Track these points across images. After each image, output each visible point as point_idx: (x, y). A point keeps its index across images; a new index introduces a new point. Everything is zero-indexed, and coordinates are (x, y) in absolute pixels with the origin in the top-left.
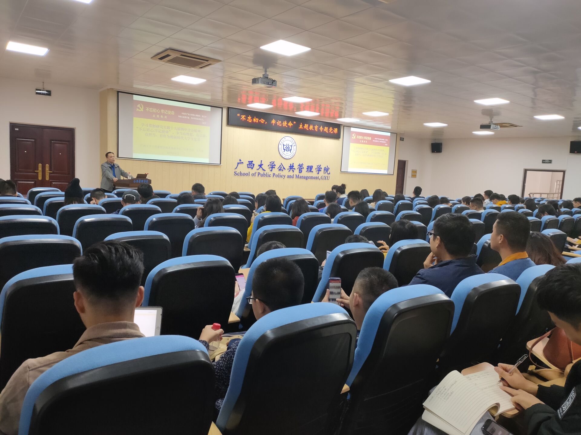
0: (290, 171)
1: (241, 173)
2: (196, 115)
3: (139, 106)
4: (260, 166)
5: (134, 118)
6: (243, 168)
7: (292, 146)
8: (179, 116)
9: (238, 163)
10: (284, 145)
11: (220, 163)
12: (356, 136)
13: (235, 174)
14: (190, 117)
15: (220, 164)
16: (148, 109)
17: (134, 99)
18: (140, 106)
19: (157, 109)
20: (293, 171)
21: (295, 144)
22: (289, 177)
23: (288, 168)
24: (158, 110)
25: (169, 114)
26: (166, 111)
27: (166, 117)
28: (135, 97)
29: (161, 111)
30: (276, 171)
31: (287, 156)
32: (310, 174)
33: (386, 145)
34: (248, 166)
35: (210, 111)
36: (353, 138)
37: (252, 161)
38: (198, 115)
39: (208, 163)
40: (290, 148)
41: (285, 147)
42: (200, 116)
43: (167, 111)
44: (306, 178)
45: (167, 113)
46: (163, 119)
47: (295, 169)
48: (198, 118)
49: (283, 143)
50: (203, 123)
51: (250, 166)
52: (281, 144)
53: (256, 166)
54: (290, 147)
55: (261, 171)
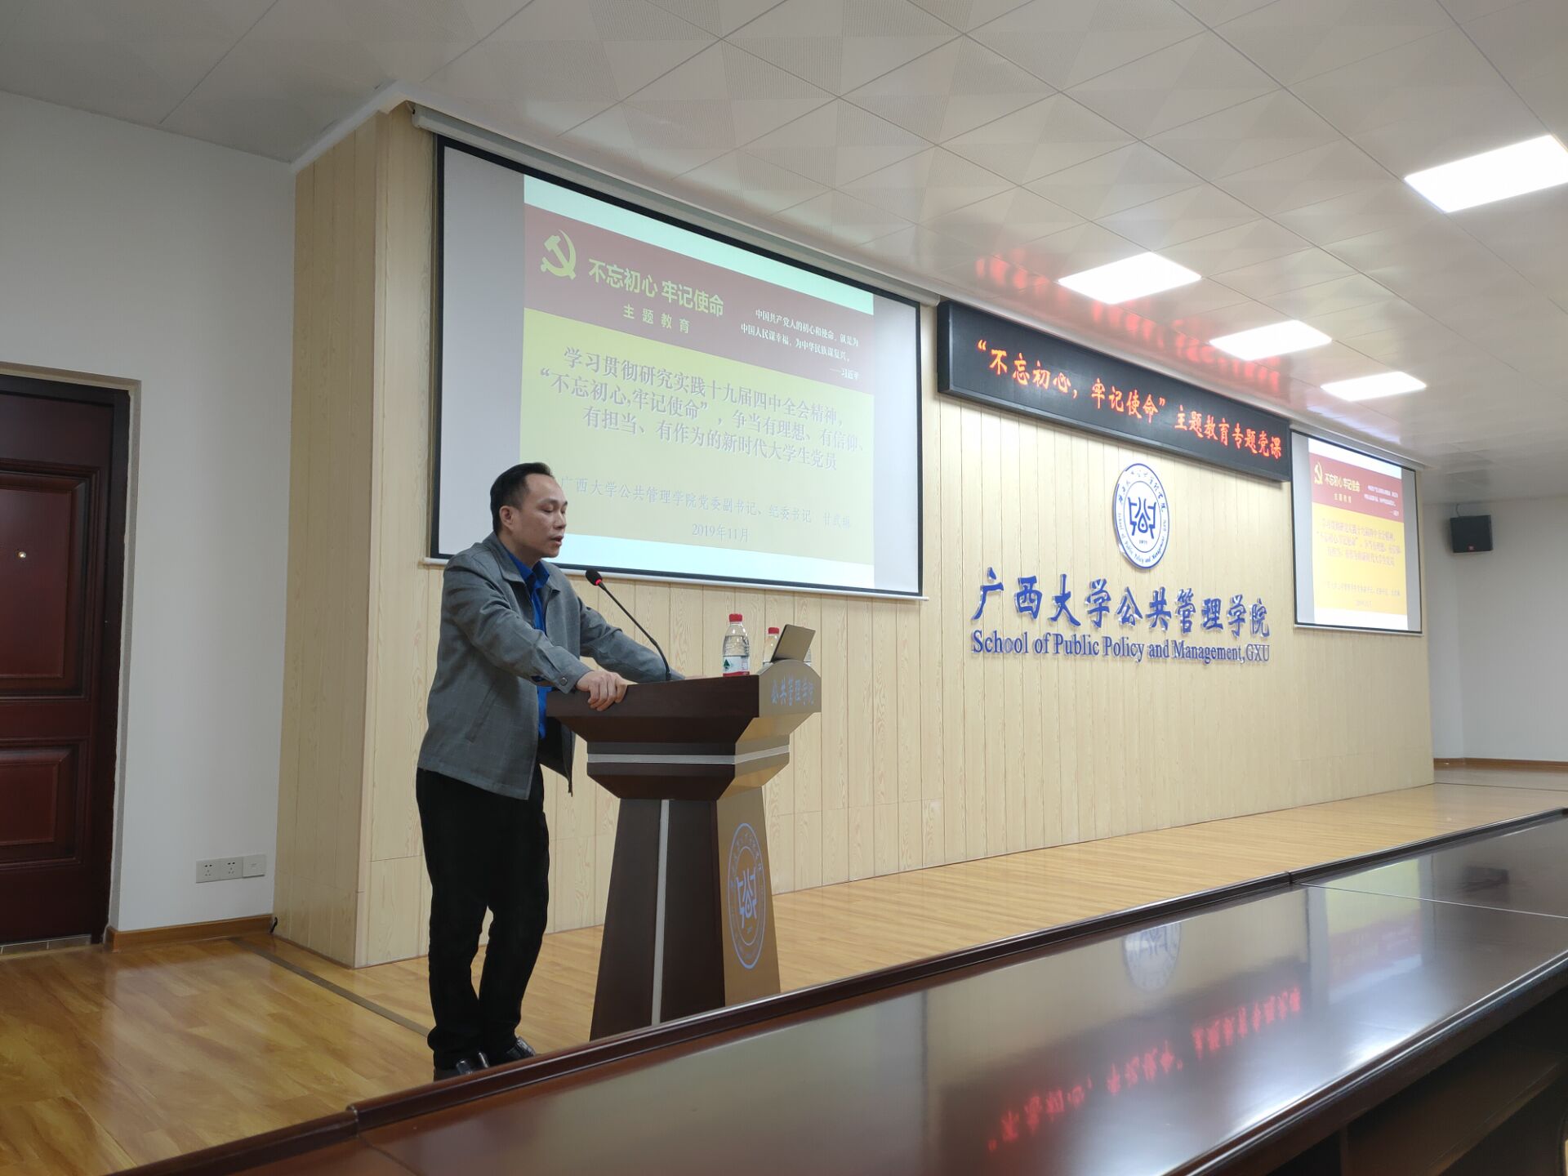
0: (1154, 625)
1: (996, 640)
2: (818, 331)
3: (552, 243)
4: (1062, 599)
5: (528, 313)
6: (1002, 616)
7: (1154, 508)
8: (744, 327)
9: (985, 589)
10: (1131, 504)
11: (917, 591)
12: (1324, 477)
13: (978, 647)
14: (793, 334)
15: (920, 593)
16: (600, 267)
17: (527, 201)
18: (559, 245)
19: (644, 277)
20: (1165, 624)
21: (1162, 500)
22: (1157, 652)
23: (1149, 613)
24: (646, 283)
25: (702, 308)
26: (684, 292)
27: (684, 325)
28: (537, 192)
29: (661, 288)
30: (1112, 626)
31: (1145, 556)
32: (1212, 640)
33: (1396, 513)
34: (1022, 606)
35: (872, 314)
36: (1316, 481)
37: (1033, 580)
38: (825, 332)
39: (872, 587)
40: (1149, 519)
41: (1135, 509)
42: (831, 337)
43: (690, 290)
44: (1206, 656)
45: (689, 301)
46: (672, 337)
47: (1169, 614)
48: (824, 349)
49: (1128, 496)
50: (848, 374)
51: (1026, 605)
52: (1121, 499)
53: (1048, 608)
54: (1150, 512)
55: (1062, 627)
